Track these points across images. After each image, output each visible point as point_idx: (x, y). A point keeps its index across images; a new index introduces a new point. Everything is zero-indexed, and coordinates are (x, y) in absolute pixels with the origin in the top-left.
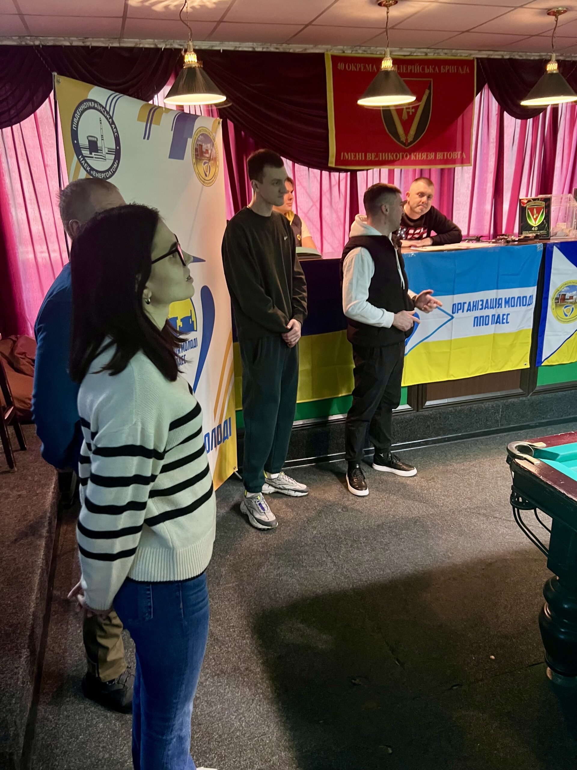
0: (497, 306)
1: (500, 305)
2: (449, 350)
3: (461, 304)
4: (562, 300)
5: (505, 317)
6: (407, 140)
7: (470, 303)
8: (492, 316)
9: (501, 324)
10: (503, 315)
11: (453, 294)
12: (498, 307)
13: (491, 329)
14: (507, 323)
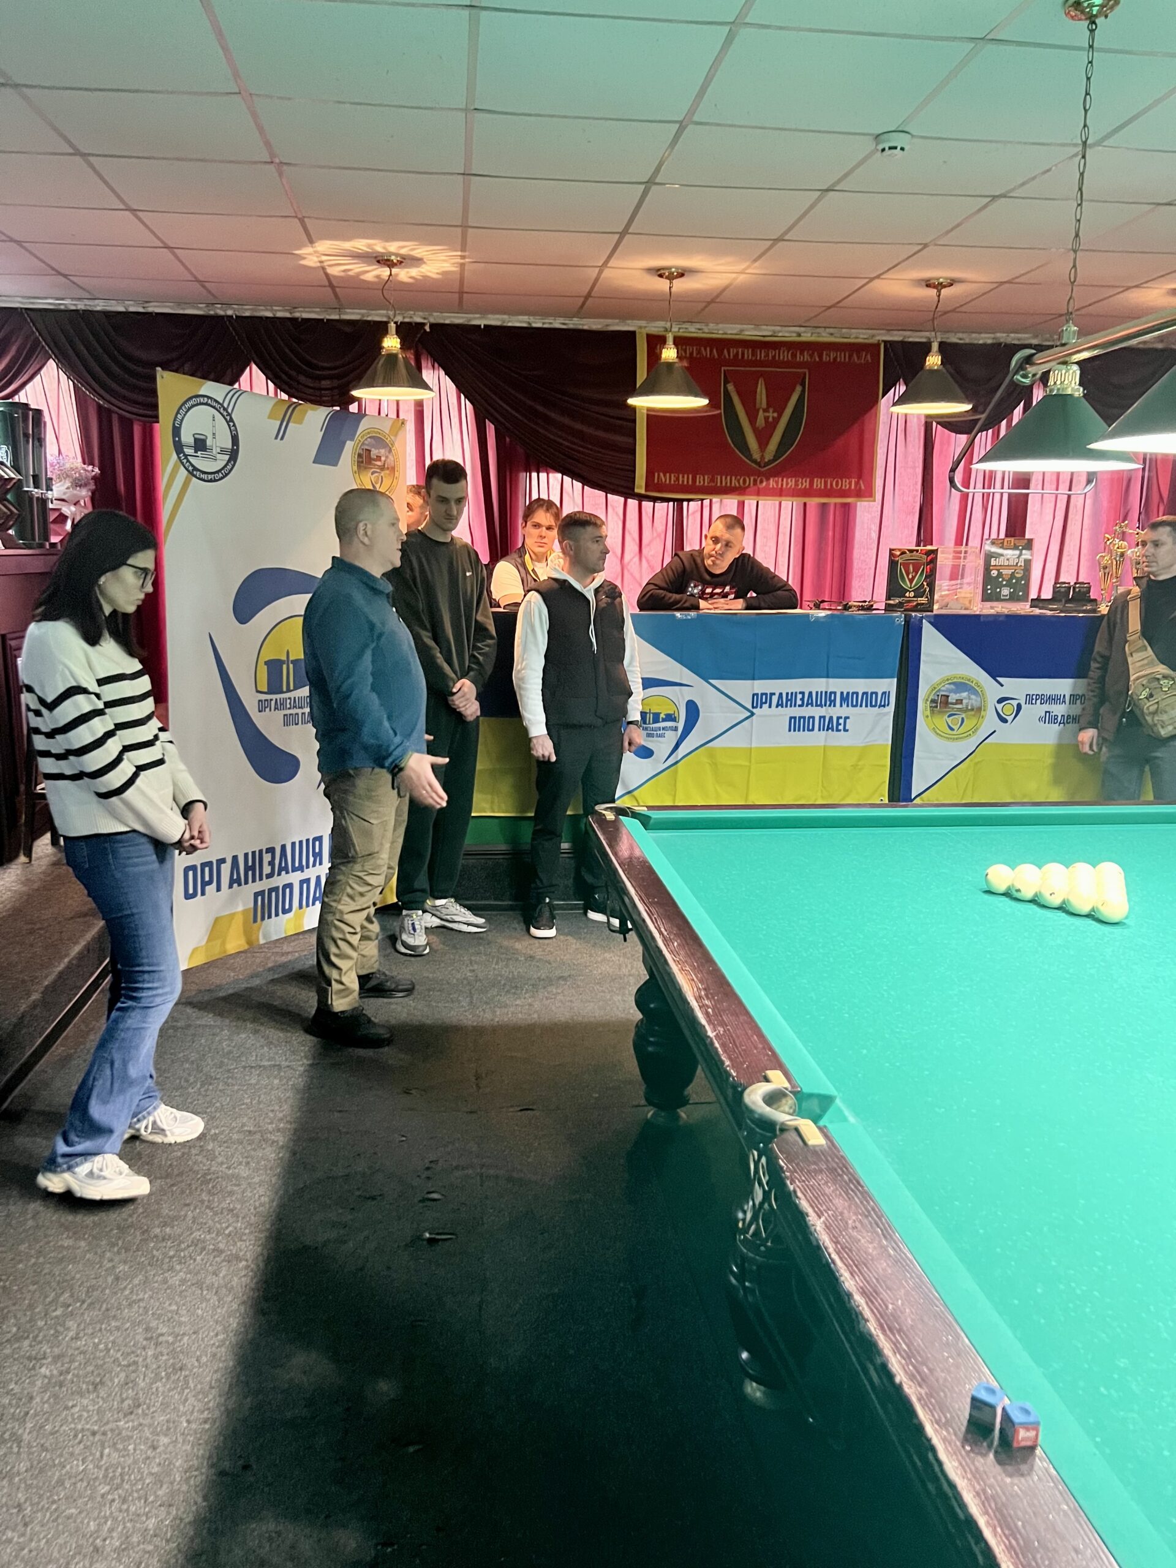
0: (828, 703)
1: (833, 703)
2: (747, 764)
3: (766, 694)
4: (941, 703)
5: (841, 721)
6: (762, 457)
7: (781, 694)
8: (820, 717)
9: (835, 733)
10: (838, 718)
11: (754, 679)
12: (830, 706)
13: (818, 738)
14: (845, 730)
